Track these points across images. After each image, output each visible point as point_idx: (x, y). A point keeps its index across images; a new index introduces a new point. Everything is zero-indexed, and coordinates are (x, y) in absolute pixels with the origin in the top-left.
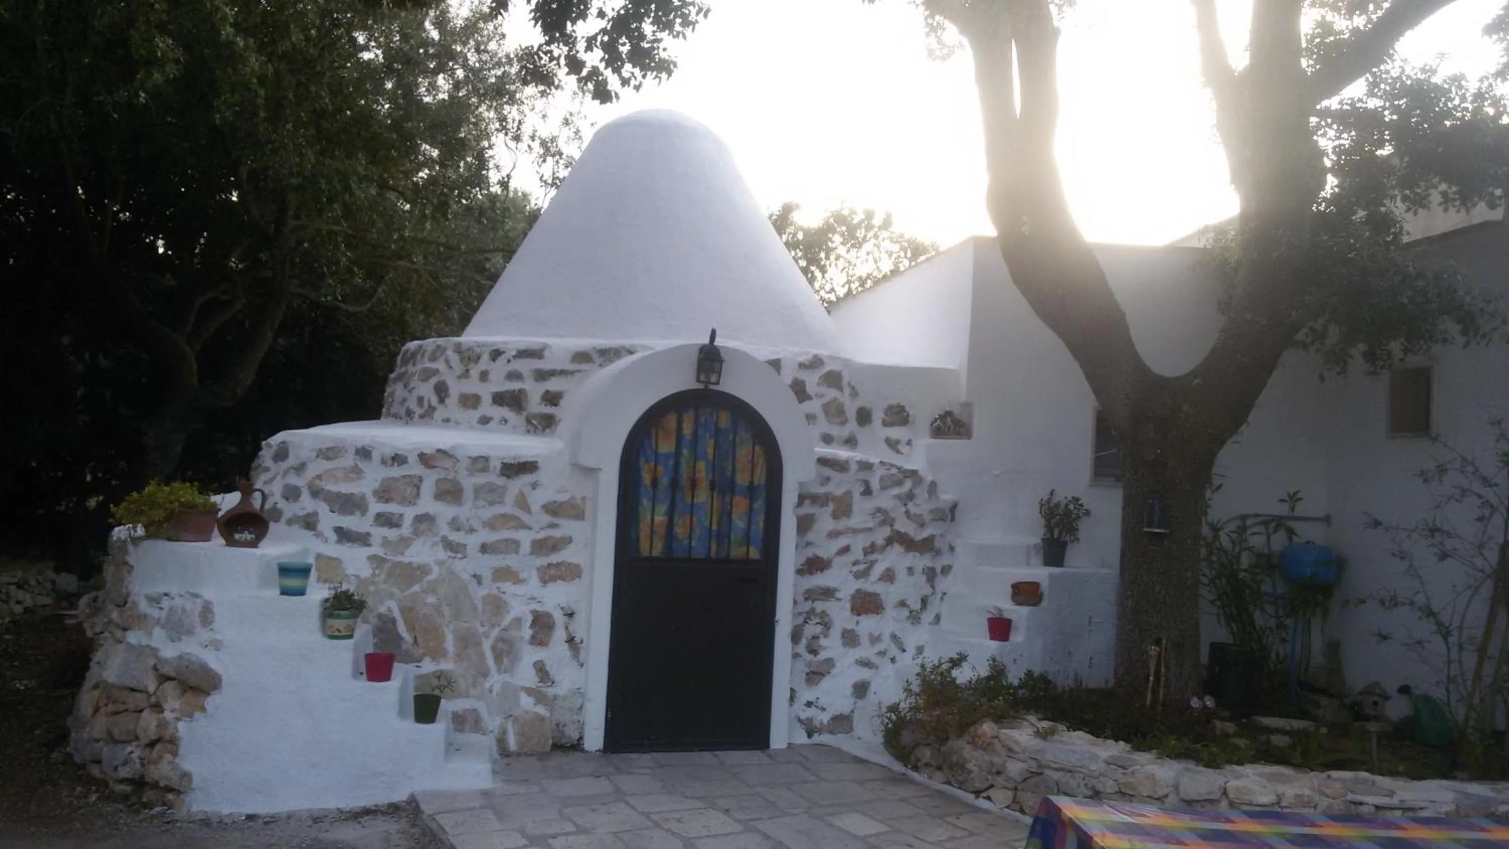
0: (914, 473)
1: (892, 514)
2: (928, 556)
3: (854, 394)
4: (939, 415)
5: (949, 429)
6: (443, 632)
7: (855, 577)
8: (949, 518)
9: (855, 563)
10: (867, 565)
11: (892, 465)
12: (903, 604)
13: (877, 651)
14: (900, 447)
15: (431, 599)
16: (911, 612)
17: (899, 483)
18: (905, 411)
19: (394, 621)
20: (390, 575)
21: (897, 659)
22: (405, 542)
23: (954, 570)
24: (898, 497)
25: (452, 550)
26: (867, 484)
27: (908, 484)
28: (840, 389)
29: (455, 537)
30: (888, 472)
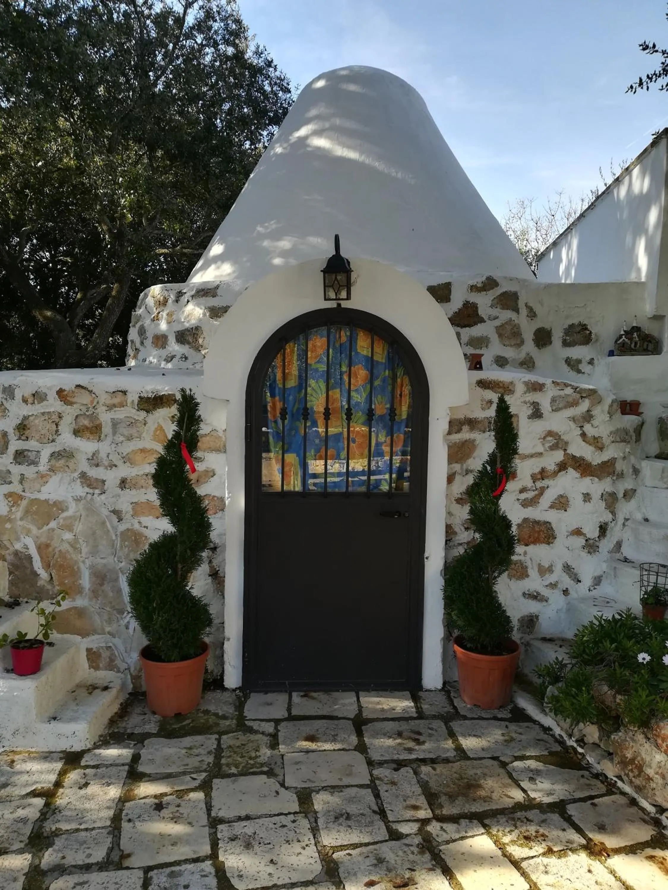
0: (593, 392)
1: (565, 438)
2: (609, 480)
3: (532, 314)
4: (625, 331)
5: (636, 344)
6: (78, 568)
7: (522, 506)
8: (634, 438)
9: (523, 490)
10: (536, 492)
11: (566, 385)
12: (578, 532)
13: (547, 583)
14: (581, 367)
15: (68, 536)
16: (586, 540)
17: (574, 404)
18: (586, 329)
19: (30, 558)
20: (27, 512)
21: (571, 591)
22: (43, 478)
23: (637, 495)
24: (573, 419)
25: (89, 486)
26: (535, 405)
27: (585, 405)
28: (516, 310)
29: (94, 473)
30: (562, 393)
